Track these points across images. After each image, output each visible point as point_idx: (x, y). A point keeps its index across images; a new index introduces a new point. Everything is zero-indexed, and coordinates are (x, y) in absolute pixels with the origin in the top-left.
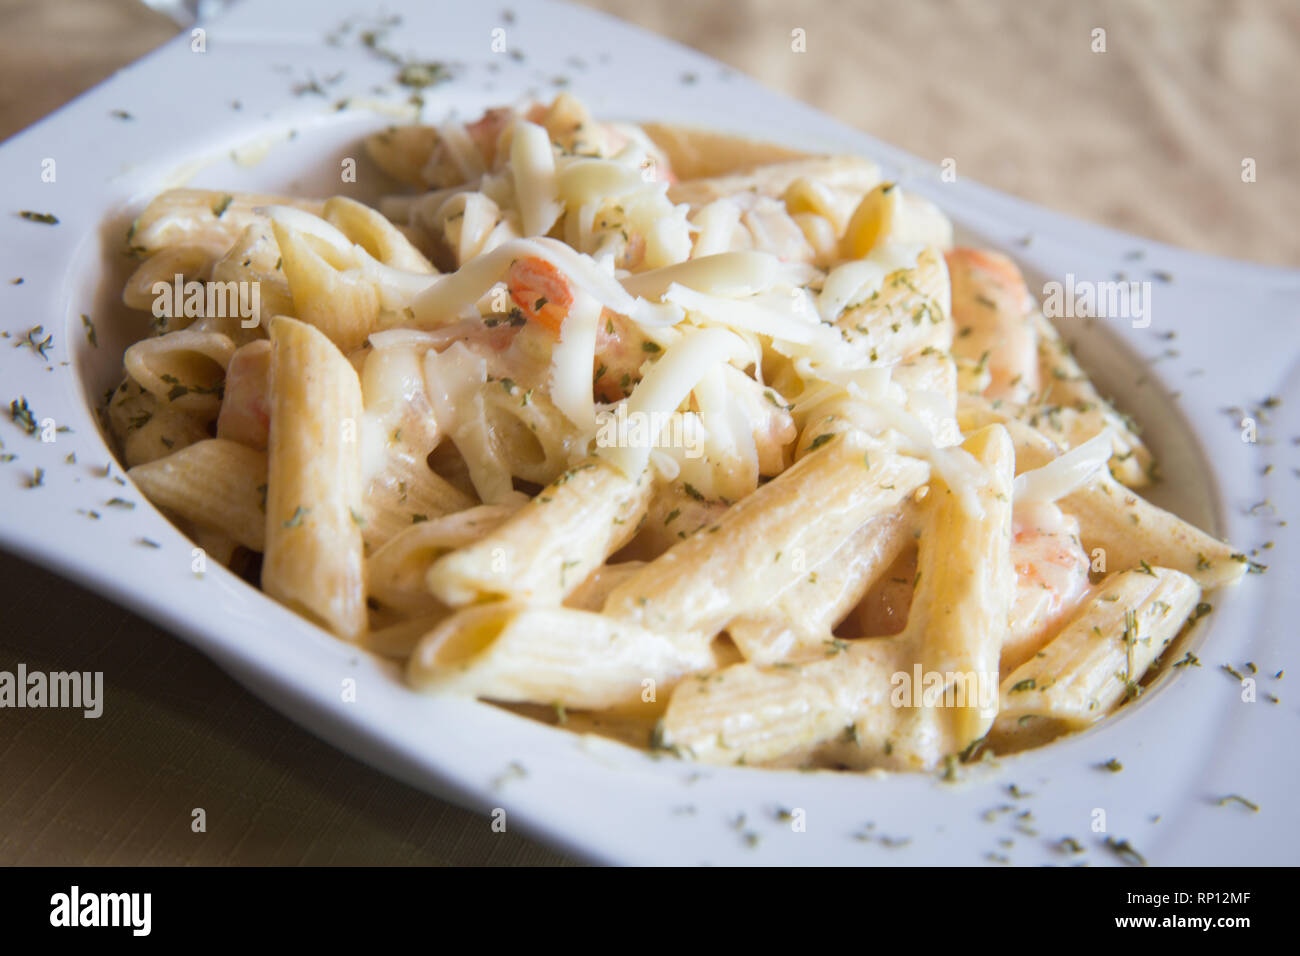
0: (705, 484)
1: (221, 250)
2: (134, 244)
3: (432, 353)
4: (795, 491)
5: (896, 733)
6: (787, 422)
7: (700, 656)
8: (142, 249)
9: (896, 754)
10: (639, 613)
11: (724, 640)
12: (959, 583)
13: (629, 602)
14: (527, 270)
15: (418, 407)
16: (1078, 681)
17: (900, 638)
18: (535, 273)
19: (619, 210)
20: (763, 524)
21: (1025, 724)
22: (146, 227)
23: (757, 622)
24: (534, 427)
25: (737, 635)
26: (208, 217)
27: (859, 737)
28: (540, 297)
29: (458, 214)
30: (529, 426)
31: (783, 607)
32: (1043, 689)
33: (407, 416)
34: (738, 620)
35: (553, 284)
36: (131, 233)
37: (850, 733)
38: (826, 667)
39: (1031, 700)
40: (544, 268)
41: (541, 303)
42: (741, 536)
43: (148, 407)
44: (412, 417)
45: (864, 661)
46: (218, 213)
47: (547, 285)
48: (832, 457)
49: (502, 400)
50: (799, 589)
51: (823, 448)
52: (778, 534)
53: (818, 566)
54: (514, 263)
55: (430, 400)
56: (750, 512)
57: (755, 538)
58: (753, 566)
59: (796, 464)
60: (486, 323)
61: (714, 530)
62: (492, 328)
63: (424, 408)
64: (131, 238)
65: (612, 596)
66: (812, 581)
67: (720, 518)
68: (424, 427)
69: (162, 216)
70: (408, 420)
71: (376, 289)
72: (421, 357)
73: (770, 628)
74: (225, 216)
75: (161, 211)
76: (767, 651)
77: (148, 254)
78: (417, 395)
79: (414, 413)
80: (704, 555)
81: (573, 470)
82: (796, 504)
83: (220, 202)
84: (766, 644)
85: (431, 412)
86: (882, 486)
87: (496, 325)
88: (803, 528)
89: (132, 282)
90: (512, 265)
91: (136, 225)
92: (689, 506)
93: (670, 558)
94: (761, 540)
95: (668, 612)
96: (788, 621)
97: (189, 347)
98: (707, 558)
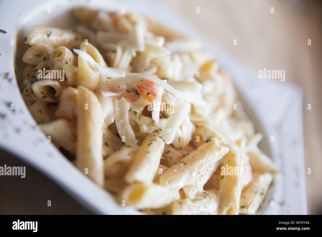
0: (177, 144)
1: (51, 50)
2: (26, 43)
3: (117, 100)
4: (204, 156)
7: (177, 196)
8: (28, 45)
10: (169, 186)
11: (181, 190)
12: (234, 182)
13: (167, 183)
14: (147, 84)
15: (111, 115)
16: (253, 206)
17: (219, 192)
18: (149, 86)
19: (156, 59)
20: (197, 164)
22: (31, 39)
23: (189, 187)
24: (140, 125)
25: (185, 190)
26: (46, 36)
28: (148, 92)
29: (115, 51)
30: (139, 125)
31: (195, 183)
32: (247, 208)
34: (186, 186)
36: (26, 39)
38: (205, 201)
39: (244, 210)
40: (150, 84)
41: (148, 94)
43: (34, 99)
45: (212, 200)
46: (49, 36)
47: (152, 90)
48: (212, 147)
49: (134, 117)
50: (199, 178)
51: (209, 143)
52: (200, 167)
53: (203, 173)
54: (142, 80)
55: (114, 113)
56: (193, 160)
57: (195, 168)
58: (194, 175)
59: (202, 146)
60: (127, 90)
61: (185, 164)
62: (129, 93)
63: (112, 115)
64: (25, 41)
65: (161, 179)
66: (201, 176)
67: (185, 160)
68: (111, 120)
69: (35, 36)
70: (108, 117)
71: (100, 76)
72: (114, 101)
73: (192, 188)
74: (50, 37)
75: (35, 34)
76: (191, 194)
77: (30, 46)
78: (112, 111)
79: (110, 116)
80: (183, 171)
81: (151, 141)
82: (204, 159)
83: (49, 33)
84: (191, 192)
85: (114, 116)
86: (221, 156)
87: (130, 92)
88: (205, 165)
89: (25, 54)
90: (141, 81)
91: (28, 37)
92: (172, 150)
93: (175, 170)
94: (196, 168)
95: (174, 185)
96: (196, 187)
97: (49, 85)
98: (184, 172)
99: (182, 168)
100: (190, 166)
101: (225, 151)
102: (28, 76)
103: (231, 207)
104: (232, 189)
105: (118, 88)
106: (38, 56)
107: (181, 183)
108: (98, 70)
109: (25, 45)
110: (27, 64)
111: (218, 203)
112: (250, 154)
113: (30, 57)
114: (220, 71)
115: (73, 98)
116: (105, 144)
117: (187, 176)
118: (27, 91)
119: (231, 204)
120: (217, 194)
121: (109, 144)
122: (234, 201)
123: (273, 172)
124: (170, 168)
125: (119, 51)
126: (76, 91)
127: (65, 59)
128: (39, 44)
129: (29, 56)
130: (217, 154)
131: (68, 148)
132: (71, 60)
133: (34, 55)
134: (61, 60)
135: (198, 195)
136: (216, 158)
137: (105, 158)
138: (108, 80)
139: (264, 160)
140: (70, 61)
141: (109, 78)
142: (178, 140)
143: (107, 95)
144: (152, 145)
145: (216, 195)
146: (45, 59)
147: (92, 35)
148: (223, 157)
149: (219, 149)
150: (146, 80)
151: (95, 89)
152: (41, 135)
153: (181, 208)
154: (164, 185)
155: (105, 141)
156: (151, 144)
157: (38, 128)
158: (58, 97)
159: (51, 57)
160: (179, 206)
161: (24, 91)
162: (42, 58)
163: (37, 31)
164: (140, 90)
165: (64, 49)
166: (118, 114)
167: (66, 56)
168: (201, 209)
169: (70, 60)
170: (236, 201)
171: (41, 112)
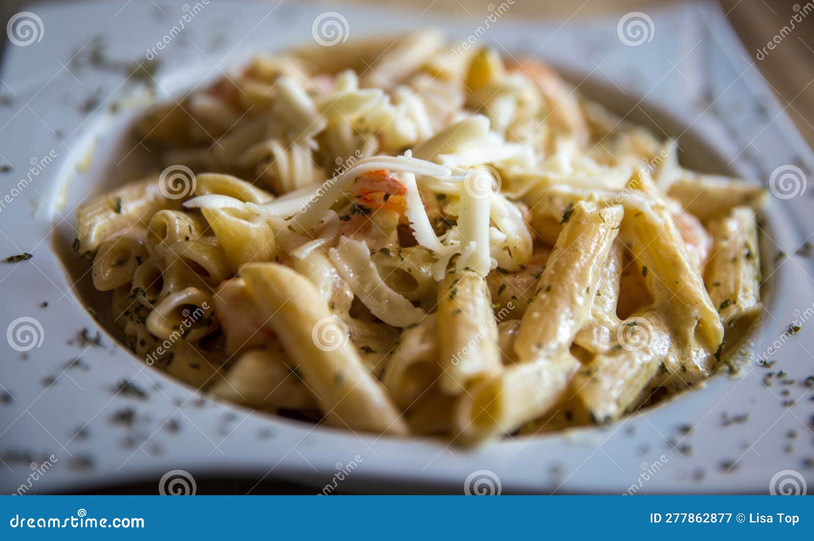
1: (140, 235)
2: (82, 251)
3: (332, 250)
4: (577, 250)
5: (683, 359)
6: (524, 208)
7: (574, 364)
8: (89, 252)
9: (687, 369)
10: (542, 353)
11: (575, 348)
12: (673, 265)
13: (534, 349)
14: (372, 181)
15: (338, 286)
16: (745, 290)
17: (654, 305)
18: (377, 181)
20: (572, 275)
21: (732, 325)
22: (87, 237)
23: (586, 330)
24: (410, 270)
25: (582, 342)
26: (113, 215)
27: (668, 368)
28: (384, 194)
29: (269, 157)
30: (407, 271)
31: (594, 315)
32: (735, 303)
33: (334, 293)
34: (580, 333)
35: (392, 184)
36: (77, 243)
37: (663, 368)
39: (733, 311)
40: (378, 176)
41: (386, 197)
42: (566, 288)
44: (337, 293)
46: (118, 210)
47: (389, 186)
48: (583, 223)
49: (387, 262)
50: (596, 302)
51: (573, 219)
52: (582, 278)
53: (598, 286)
54: (357, 179)
55: (343, 278)
56: (561, 272)
57: (573, 285)
58: (580, 300)
59: (561, 234)
60: (341, 218)
61: (549, 289)
62: (350, 222)
63: (342, 284)
64: (78, 248)
65: (519, 349)
66: (599, 295)
67: (545, 281)
68: (346, 296)
69: (91, 227)
70: (336, 295)
71: (269, 222)
72: (327, 255)
73: (595, 330)
74: (123, 211)
75: (88, 224)
76: (601, 342)
77: (93, 254)
78: (336, 278)
79: (338, 289)
80: (554, 305)
81: (451, 287)
82: (582, 257)
83: (114, 203)
84: (598, 339)
85: (346, 284)
86: (613, 229)
87: (350, 218)
88: (591, 268)
89: (95, 275)
90: (356, 181)
91: (79, 238)
92: (508, 280)
93: (536, 315)
94: (576, 285)
95: (553, 345)
96: (601, 322)
97: (179, 304)
98: (556, 307)
99: (547, 302)
100: (560, 288)
101: (614, 214)
102: (127, 313)
103: (697, 319)
104: (677, 282)
105: (321, 225)
106: (121, 263)
107: (565, 332)
108: (258, 215)
109: (83, 257)
110: (110, 293)
111: (666, 329)
112: (674, 192)
113: (107, 275)
114: (510, 65)
115: (241, 299)
116: (363, 351)
117: (567, 310)
118: (143, 343)
119: (695, 312)
120: (653, 310)
121: (373, 346)
122: (696, 303)
123: (747, 200)
124: (524, 317)
125: (278, 150)
126: (241, 282)
127: (180, 234)
128: (109, 238)
129: (104, 274)
130: (602, 230)
131: (294, 402)
132: (193, 228)
133: (113, 266)
134: (172, 241)
135: (613, 336)
136: (604, 239)
137: (379, 376)
138: (289, 222)
139: (713, 184)
140: (193, 232)
141: (290, 218)
142: (507, 252)
143: (307, 251)
144: (458, 293)
145: (653, 314)
146: (139, 260)
147: (203, 156)
148: (618, 229)
149: (600, 218)
150: (365, 174)
151: (275, 256)
152: (225, 408)
153: (595, 381)
154: (531, 357)
155: (361, 345)
156: (454, 293)
157: (210, 401)
158: (212, 318)
159: (148, 248)
160: (589, 380)
161: (139, 347)
162: (132, 262)
163: (89, 215)
164: (366, 200)
165: (165, 215)
166: (352, 275)
167: (178, 227)
168: (638, 361)
169: (190, 230)
170: (701, 301)
171: (195, 366)
